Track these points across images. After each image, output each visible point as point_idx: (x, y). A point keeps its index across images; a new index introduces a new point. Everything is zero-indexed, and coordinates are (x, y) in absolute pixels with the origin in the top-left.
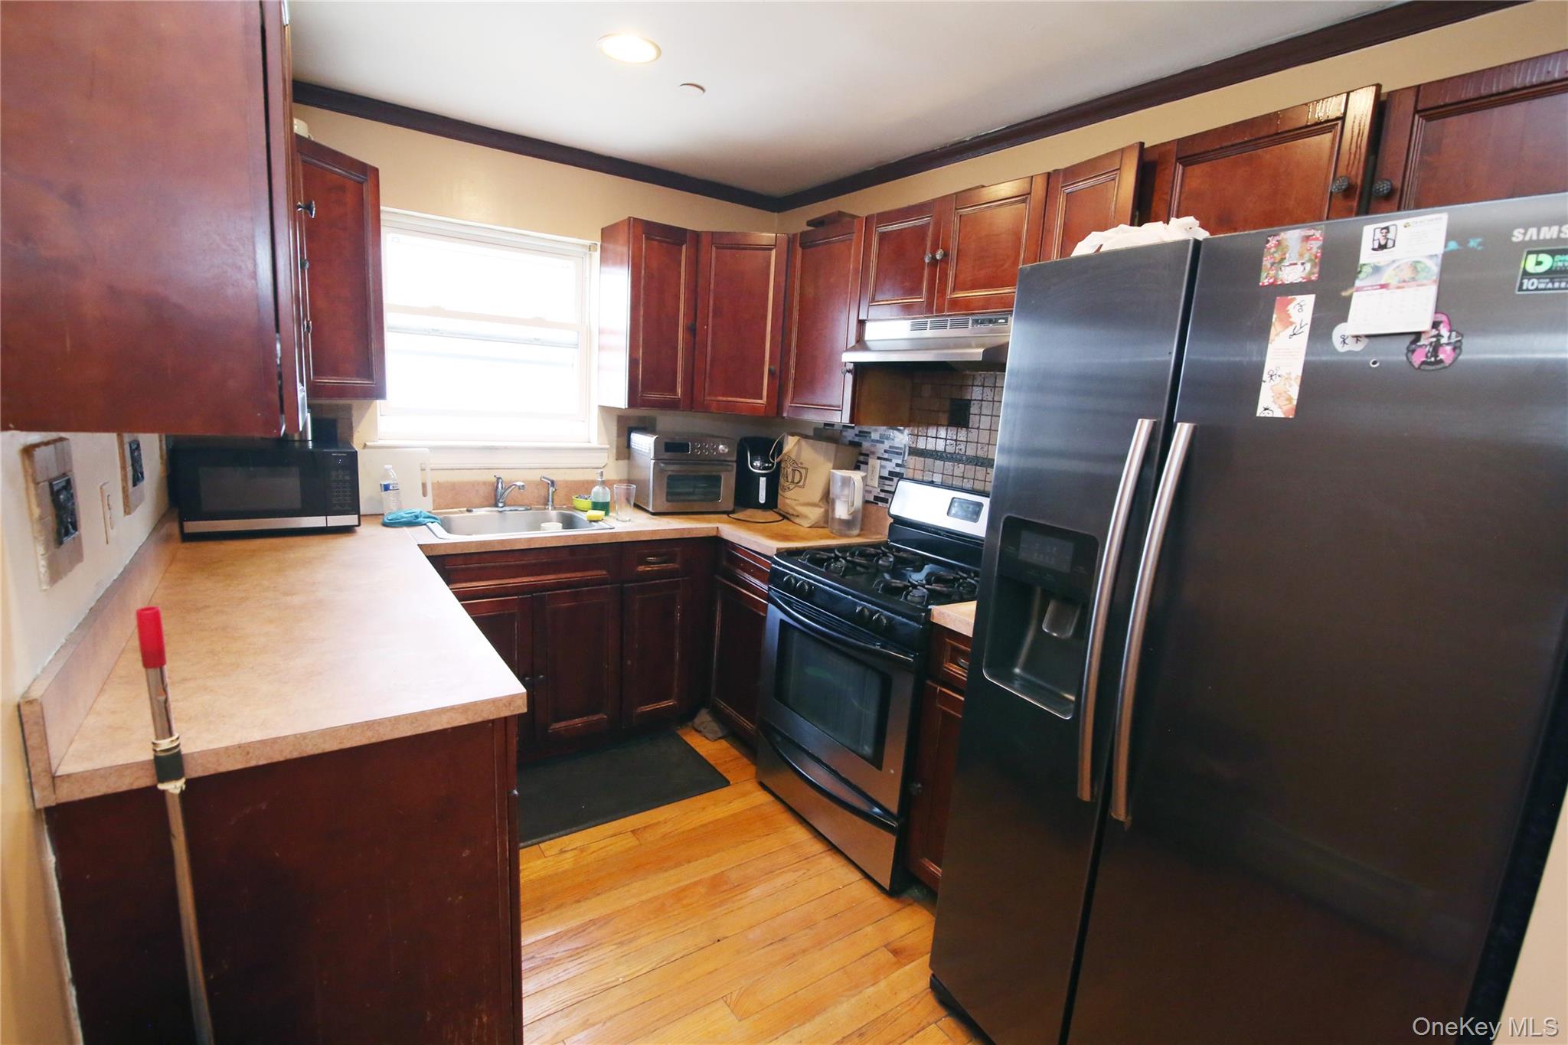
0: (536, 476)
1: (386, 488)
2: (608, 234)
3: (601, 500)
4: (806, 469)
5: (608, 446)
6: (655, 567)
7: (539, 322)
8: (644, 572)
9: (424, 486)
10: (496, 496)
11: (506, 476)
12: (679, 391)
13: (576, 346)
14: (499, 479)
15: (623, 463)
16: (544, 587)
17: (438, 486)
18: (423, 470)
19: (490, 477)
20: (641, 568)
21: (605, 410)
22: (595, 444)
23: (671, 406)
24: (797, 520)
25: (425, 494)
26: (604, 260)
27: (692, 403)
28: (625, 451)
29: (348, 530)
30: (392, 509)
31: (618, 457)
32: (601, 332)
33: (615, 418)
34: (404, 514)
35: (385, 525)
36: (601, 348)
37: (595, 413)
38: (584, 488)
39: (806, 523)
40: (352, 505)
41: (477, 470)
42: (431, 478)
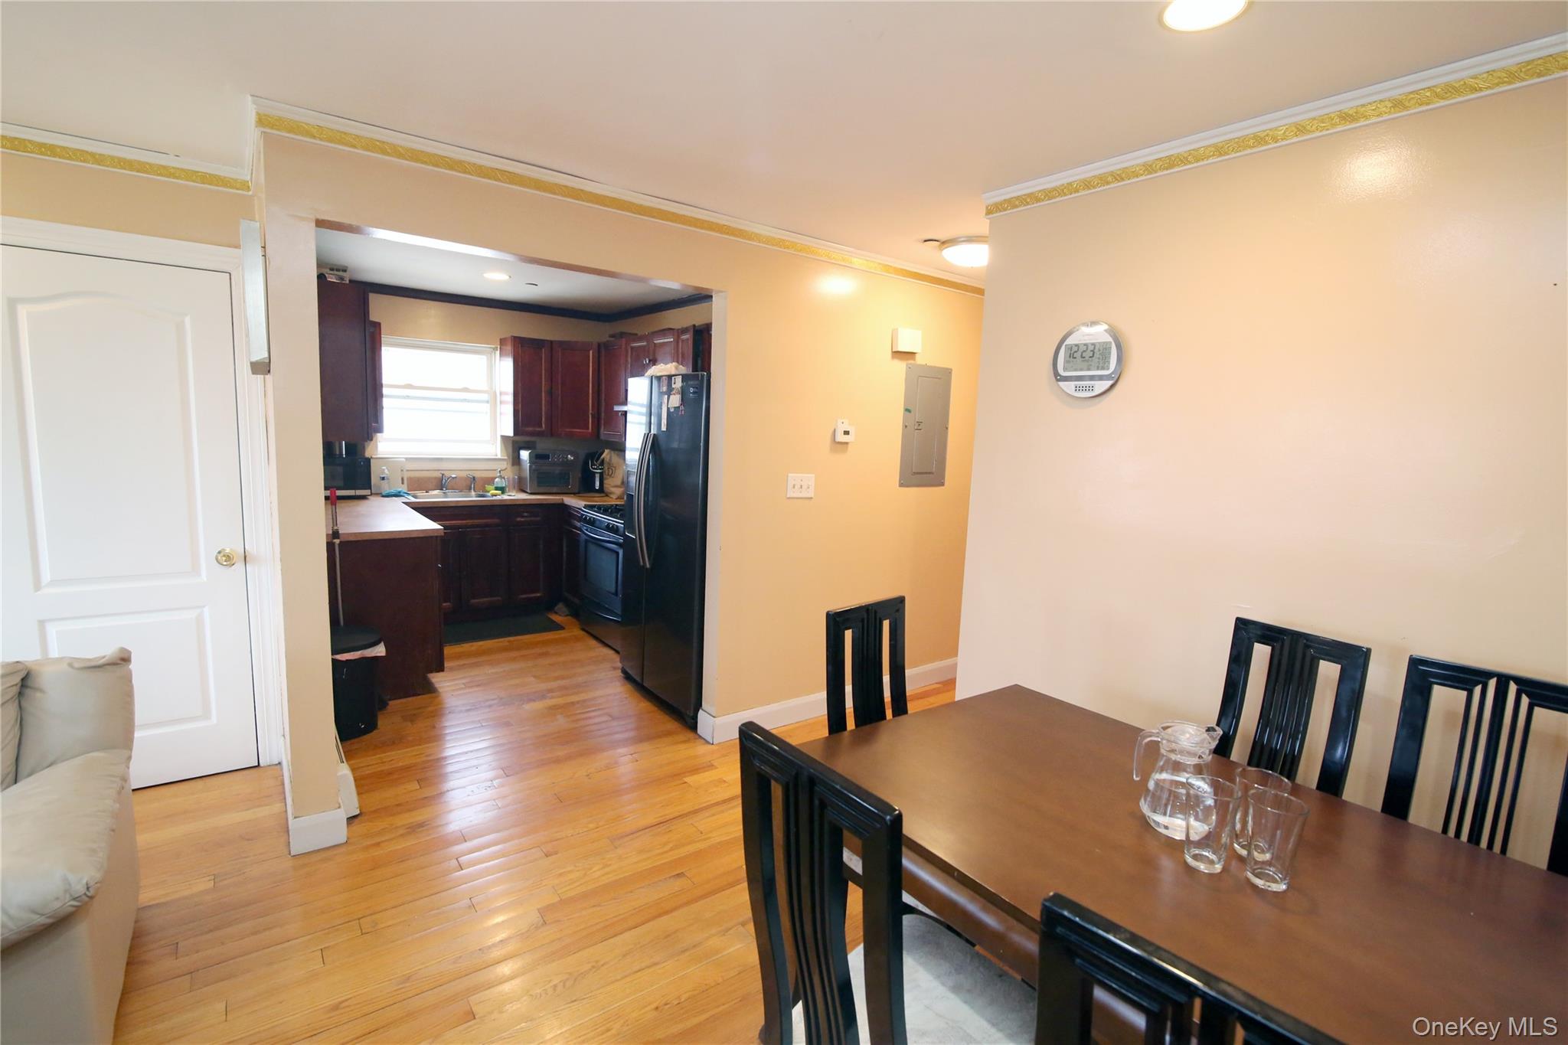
0: (464, 474)
1: (383, 479)
2: (502, 342)
3: (499, 485)
4: (615, 467)
5: (506, 458)
6: (528, 519)
7: (466, 390)
8: (520, 521)
9: (403, 479)
10: (441, 484)
11: (447, 474)
12: (544, 426)
13: (488, 402)
14: (443, 475)
15: (516, 467)
16: (466, 526)
17: (410, 479)
18: (402, 470)
19: (438, 475)
20: (519, 519)
21: (504, 438)
22: (499, 456)
23: (540, 434)
24: (612, 496)
25: (403, 483)
26: (501, 355)
27: (551, 433)
28: (516, 460)
29: (364, 497)
30: (386, 490)
31: (513, 465)
32: (501, 394)
33: (511, 442)
34: (393, 491)
35: (383, 496)
36: (501, 402)
37: (499, 439)
38: (491, 481)
39: (614, 497)
40: (368, 485)
41: (431, 471)
42: (406, 475)
